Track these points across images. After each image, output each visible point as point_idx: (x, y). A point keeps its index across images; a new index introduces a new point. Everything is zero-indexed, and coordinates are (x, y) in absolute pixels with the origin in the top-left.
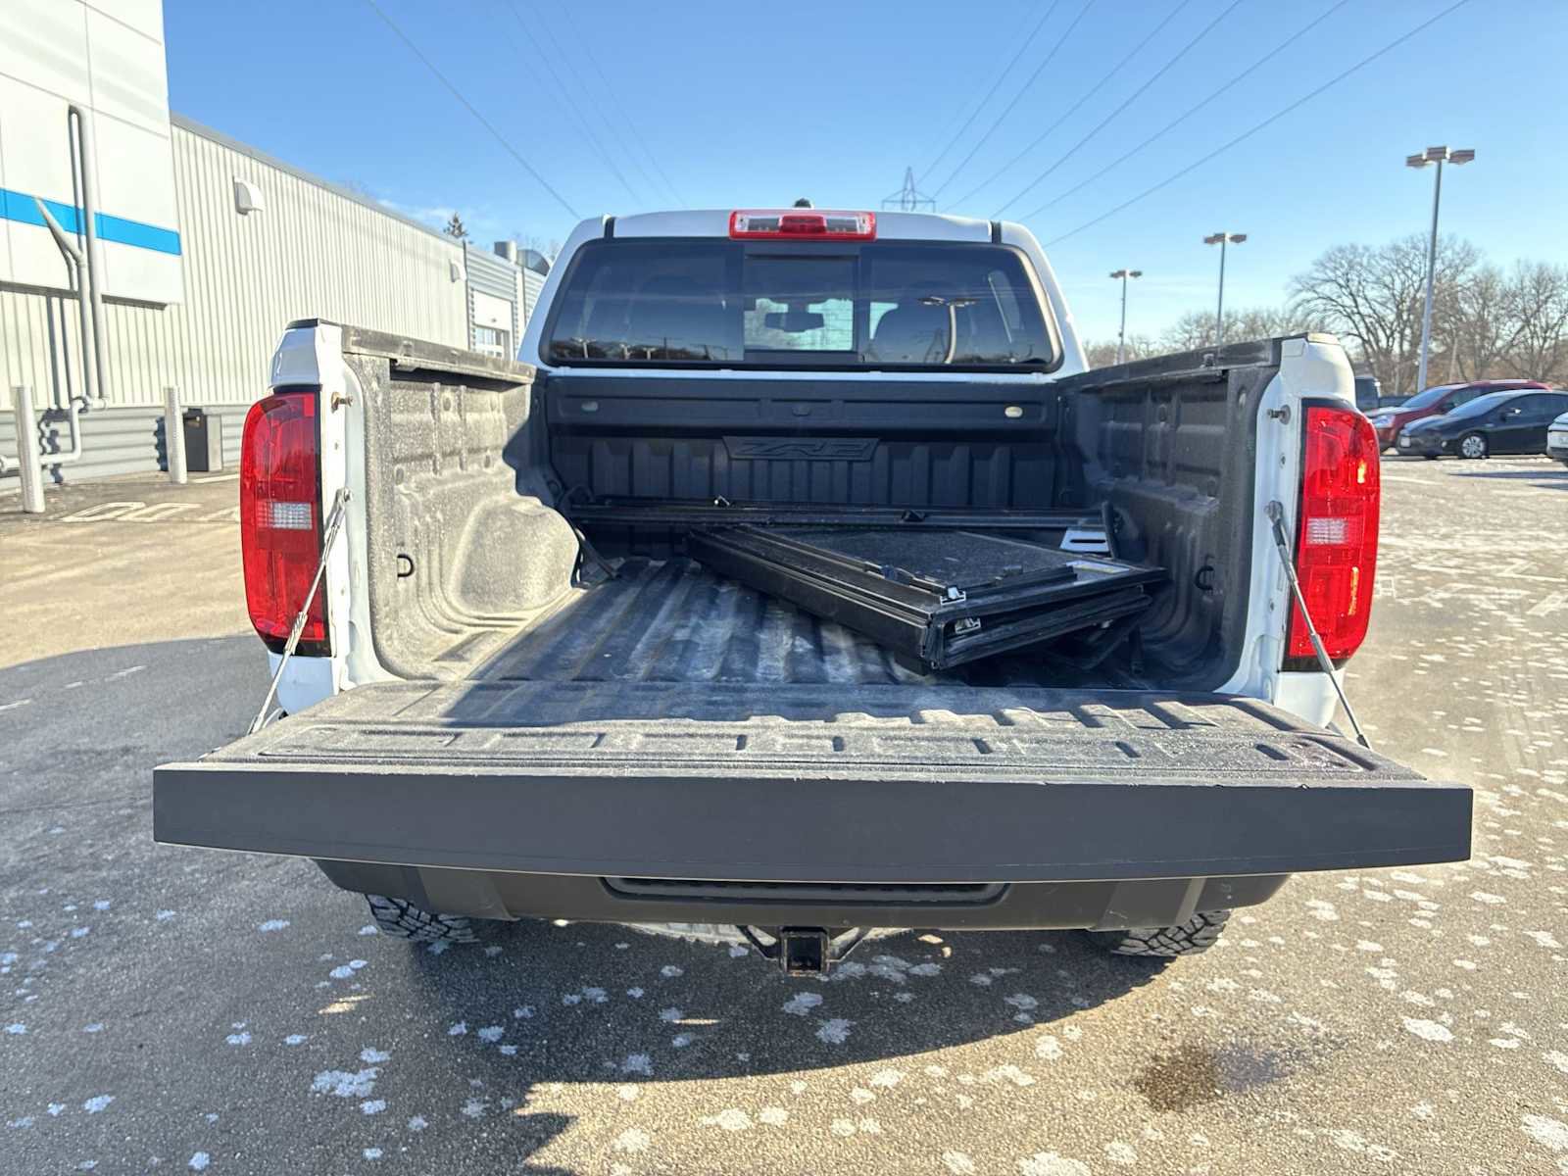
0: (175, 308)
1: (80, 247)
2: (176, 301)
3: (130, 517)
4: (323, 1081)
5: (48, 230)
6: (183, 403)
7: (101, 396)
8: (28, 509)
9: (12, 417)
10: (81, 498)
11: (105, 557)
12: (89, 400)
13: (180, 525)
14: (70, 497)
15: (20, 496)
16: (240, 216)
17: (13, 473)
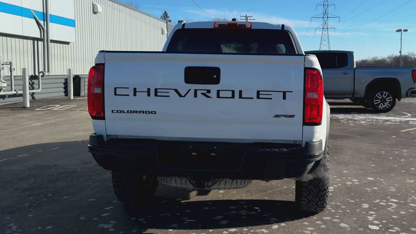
0: (72, 44)
1: (44, 25)
2: (73, 42)
3: (55, 109)
4: (101, 226)
5: (34, 20)
6: (73, 74)
7: (48, 72)
8: (25, 106)
9: (21, 78)
10: (41, 104)
11: (48, 120)
12: (45, 73)
13: (71, 111)
14: (37, 103)
15: (22, 103)
16: (94, 15)
17: (21, 95)
